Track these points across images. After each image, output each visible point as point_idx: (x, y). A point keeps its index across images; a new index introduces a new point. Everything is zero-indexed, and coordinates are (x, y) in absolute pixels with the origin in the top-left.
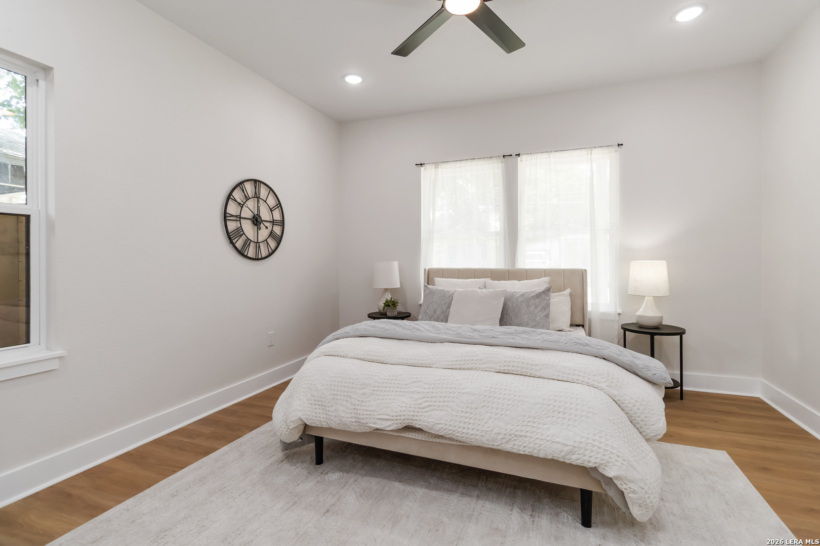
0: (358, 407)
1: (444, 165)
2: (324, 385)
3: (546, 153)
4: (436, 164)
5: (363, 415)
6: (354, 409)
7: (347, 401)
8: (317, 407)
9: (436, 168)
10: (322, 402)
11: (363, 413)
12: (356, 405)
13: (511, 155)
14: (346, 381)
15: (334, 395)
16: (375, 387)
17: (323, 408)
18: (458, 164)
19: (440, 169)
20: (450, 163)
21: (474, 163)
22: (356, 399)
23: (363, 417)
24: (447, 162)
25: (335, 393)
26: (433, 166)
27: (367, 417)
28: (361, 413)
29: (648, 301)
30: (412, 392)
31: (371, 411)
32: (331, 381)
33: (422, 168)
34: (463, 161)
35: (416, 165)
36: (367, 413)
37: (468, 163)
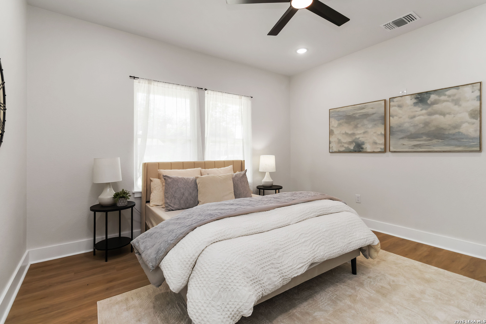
0: (281, 268)
1: (156, 83)
2: (252, 264)
3: (220, 93)
4: (150, 80)
5: (288, 271)
6: (279, 271)
7: (272, 268)
8: (254, 285)
9: (149, 83)
10: (256, 278)
11: (287, 270)
12: (279, 267)
13: (202, 89)
14: (265, 253)
15: (262, 268)
16: (282, 249)
17: (258, 283)
18: (167, 85)
19: (152, 86)
20: (161, 83)
21: (179, 87)
22: (277, 263)
23: (288, 273)
24: (160, 82)
25: (262, 266)
26: (147, 82)
27: (290, 271)
28: (286, 271)
29: (267, 174)
30: (304, 242)
31: (291, 266)
32: (255, 258)
33: (136, 81)
34: (171, 84)
35: (130, 76)
36: (289, 268)
37: (174, 86)
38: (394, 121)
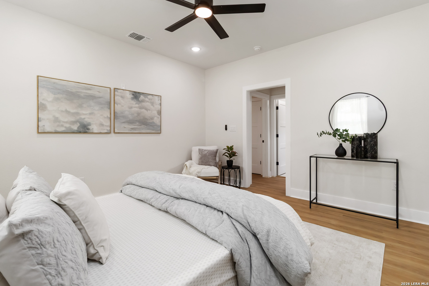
38: (118, 108)
